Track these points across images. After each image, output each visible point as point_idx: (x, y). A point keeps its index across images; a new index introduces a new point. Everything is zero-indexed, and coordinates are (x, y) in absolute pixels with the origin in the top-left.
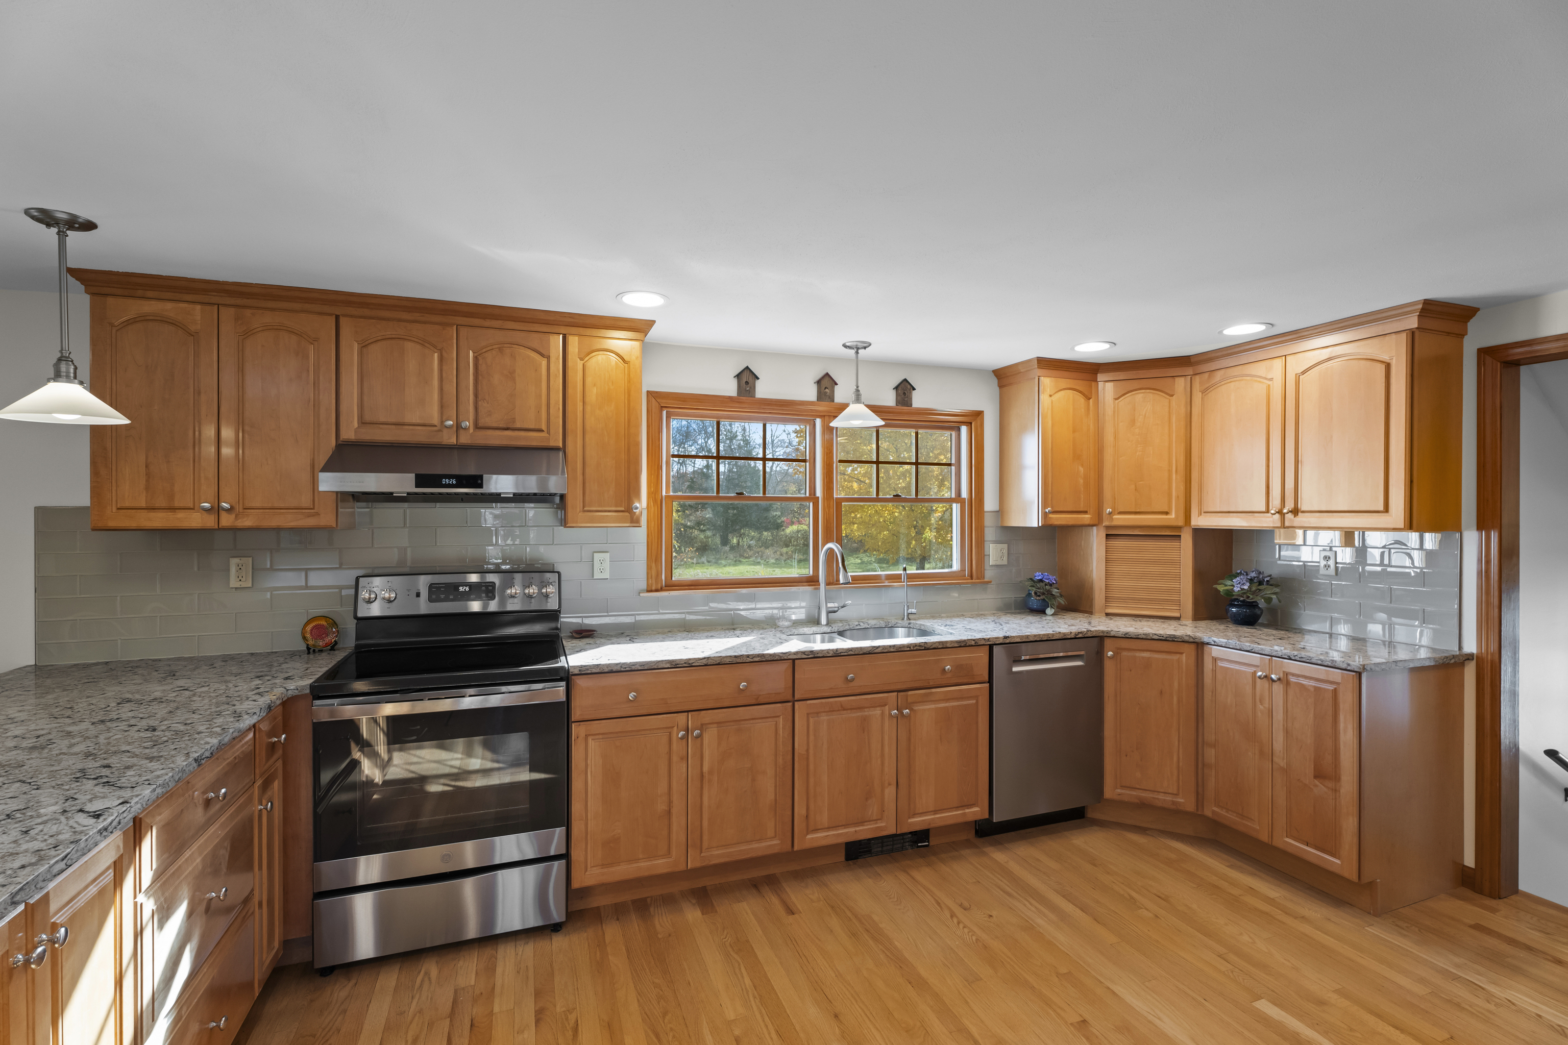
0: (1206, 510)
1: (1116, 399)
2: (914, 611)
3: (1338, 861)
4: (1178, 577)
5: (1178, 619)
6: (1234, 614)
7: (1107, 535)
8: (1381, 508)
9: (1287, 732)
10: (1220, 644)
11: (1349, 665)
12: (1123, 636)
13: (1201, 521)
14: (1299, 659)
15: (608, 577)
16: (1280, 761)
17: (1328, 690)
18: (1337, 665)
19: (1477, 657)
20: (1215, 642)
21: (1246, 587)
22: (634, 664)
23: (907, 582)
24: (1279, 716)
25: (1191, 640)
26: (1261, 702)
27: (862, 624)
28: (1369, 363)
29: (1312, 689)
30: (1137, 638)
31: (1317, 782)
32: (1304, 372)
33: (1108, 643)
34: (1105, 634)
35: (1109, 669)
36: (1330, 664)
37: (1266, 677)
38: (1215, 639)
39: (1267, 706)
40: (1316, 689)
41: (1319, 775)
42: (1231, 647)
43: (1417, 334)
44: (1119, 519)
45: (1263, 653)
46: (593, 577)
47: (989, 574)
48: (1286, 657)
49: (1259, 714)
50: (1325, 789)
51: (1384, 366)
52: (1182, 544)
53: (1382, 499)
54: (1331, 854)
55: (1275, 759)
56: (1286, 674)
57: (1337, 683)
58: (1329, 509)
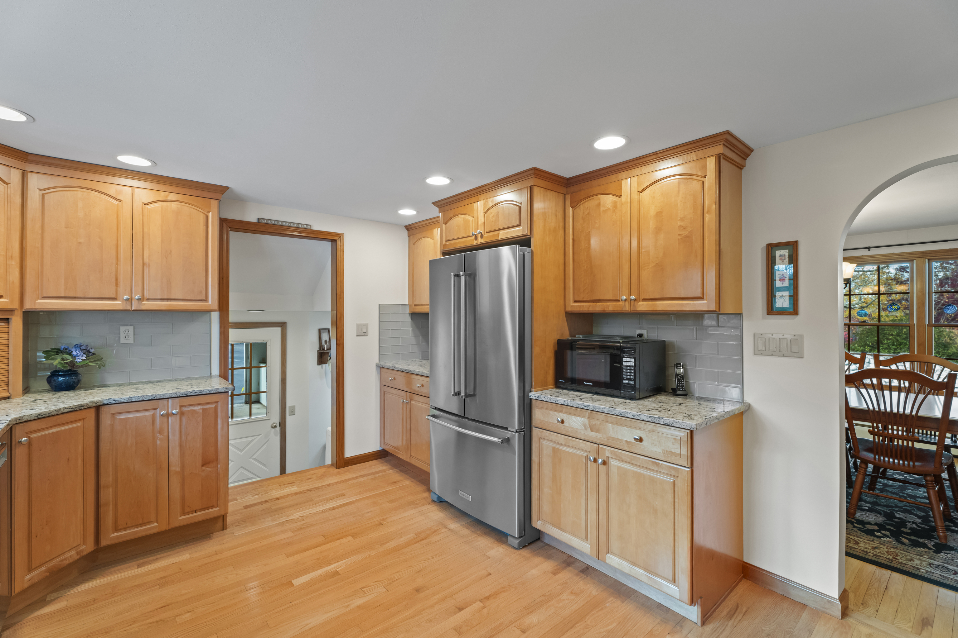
0: (39, 295)
3: (217, 509)
5: (8, 398)
6: (61, 382)
8: (204, 298)
12: (36, 418)
14: (193, 394)
16: (176, 467)
18: (220, 391)
19: (220, 376)
24: (174, 439)
25: (87, 405)
26: (160, 434)
28: (196, 211)
29: (201, 411)
30: (50, 416)
31: (204, 468)
32: (146, 204)
33: (18, 429)
34: (19, 421)
35: (21, 454)
36: (215, 392)
37: (166, 414)
39: (166, 434)
40: (204, 410)
41: (205, 463)
45: (165, 397)
48: (184, 395)
49: (158, 442)
51: (205, 216)
52: (10, 326)
53: (204, 293)
54: (213, 507)
55: (172, 468)
56: (181, 407)
57: (217, 402)
58: (169, 298)
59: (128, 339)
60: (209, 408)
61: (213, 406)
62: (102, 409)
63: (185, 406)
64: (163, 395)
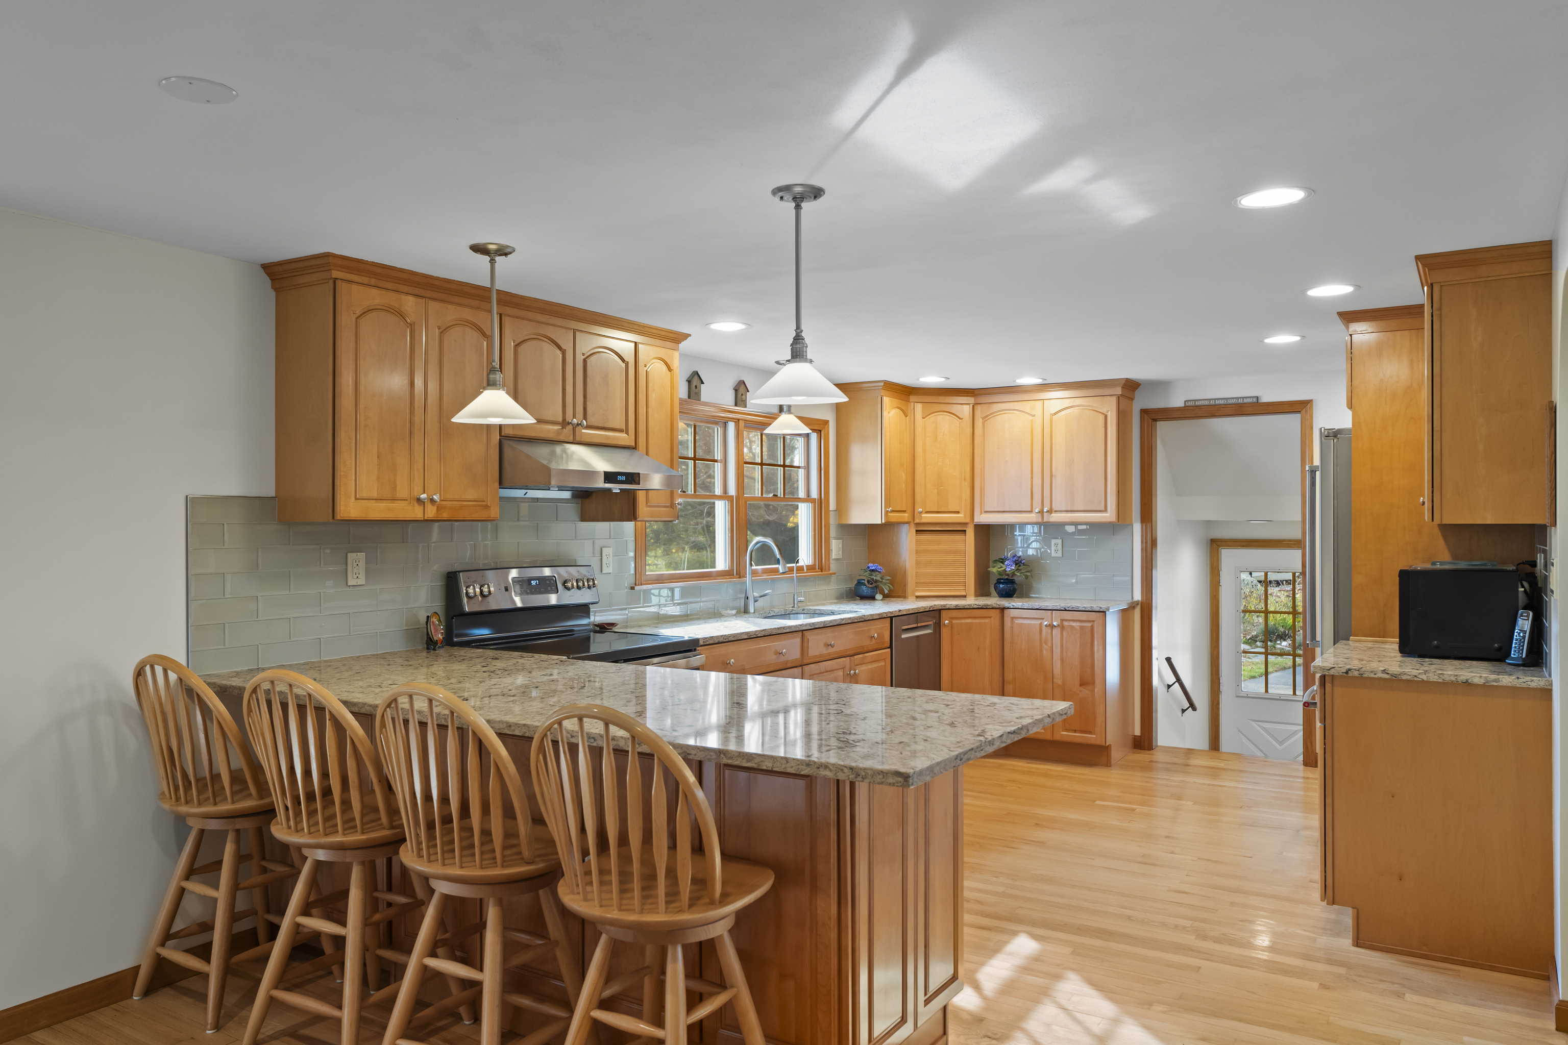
0: (986, 510)
1: (923, 418)
2: (802, 599)
3: (1094, 736)
4: (964, 564)
5: (965, 596)
6: (1003, 589)
7: (917, 531)
8: (1103, 509)
9: (1062, 660)
10: (1017, 607)
11: (1101, 608)
12: (948, 609)
13: (983, 518)
14: (1072, 609)
15: (611, 572)
16: (1058, 681)
17: (1089, 626)
18: (1094, 610)
19: (1141, 602)
20: (1013, 606)
21: (1013, 568)
22: (730, 636)
23: (797, 573)
24: (1057, 651)
25: (998, 606)
26: (1046, 643)
27: (771, 612)
28: (1095, 413)
29: (1078, 628)
30: (964, 608)
31: (1081, 688)
32: (1055, 414)
33: (944, 613)
34: (943, 608)
35: (945, 633)
36: (1090, 609)
37: (1049, 625)
38: (1014, 604)
39: (1050, 645)
40: (1081, 627)
41: (1083, 684)
42: (1025, 608)
43: (1120, 397)
44: (927, 518)
45: (1048, 608)
46: (601, 571)
47: (833, 567)
48: (1068, 609)
49: (1044, 652)
50: (1087, 692)
51: (1103, 416)
52: (967, 537)
53: (1103, 503)
54: (1090, 733)
55: (1055, 680)
56: (1062, 620)
57: (1093, 621)
58: (1072, 509)
59: (1058, 552)
60: (1086, 626)
61: (1089, 625)
62: (1006, 611)
63: (1066, 620)
64: (1047, 606)
